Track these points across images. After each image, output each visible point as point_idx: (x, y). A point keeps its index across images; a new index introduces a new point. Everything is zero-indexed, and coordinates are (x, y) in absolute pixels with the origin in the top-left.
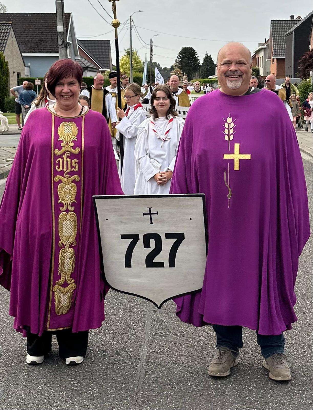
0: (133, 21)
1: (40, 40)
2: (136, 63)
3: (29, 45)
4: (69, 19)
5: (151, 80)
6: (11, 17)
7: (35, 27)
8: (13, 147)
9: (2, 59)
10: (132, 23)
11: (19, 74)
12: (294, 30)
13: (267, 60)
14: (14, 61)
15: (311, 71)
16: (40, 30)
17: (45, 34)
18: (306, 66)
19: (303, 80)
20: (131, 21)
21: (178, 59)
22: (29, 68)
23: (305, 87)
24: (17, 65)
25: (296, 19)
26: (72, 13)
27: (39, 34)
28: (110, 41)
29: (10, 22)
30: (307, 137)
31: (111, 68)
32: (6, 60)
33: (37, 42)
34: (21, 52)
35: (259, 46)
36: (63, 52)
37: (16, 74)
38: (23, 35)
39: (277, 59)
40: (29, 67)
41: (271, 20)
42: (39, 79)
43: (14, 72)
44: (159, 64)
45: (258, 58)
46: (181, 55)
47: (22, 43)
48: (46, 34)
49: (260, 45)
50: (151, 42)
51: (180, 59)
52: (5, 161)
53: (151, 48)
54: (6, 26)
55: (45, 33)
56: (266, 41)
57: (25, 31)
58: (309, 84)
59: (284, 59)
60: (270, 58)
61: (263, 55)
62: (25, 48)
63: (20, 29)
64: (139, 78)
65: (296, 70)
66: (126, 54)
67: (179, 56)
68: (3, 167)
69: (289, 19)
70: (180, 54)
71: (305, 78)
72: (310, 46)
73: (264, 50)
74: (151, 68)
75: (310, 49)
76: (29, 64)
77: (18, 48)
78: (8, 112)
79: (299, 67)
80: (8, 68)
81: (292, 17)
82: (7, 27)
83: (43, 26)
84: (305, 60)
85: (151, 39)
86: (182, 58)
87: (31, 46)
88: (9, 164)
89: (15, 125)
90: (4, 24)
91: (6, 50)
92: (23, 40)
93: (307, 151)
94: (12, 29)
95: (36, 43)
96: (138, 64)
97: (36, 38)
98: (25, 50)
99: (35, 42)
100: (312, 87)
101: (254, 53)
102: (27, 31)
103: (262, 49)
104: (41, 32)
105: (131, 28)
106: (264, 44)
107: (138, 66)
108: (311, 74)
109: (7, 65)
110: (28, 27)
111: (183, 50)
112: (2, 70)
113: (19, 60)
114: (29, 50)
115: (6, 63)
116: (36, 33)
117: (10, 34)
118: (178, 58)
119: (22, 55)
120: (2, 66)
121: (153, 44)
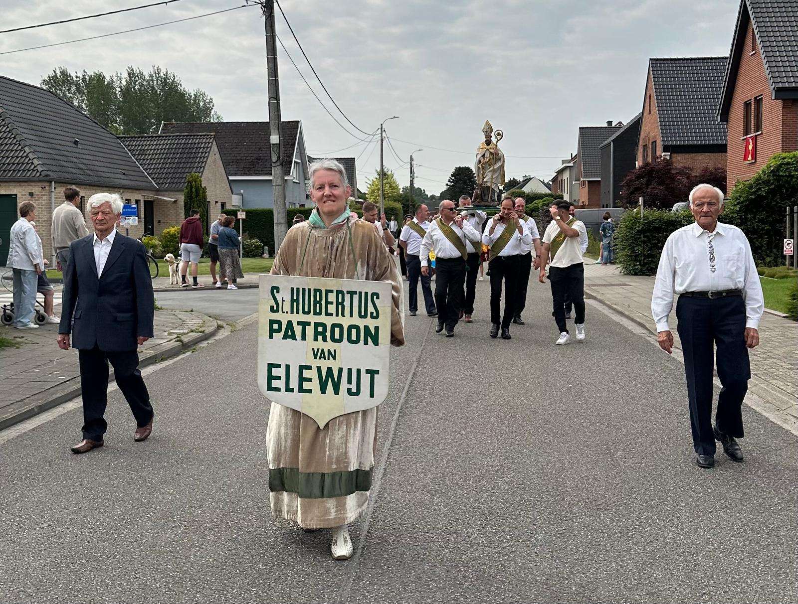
0: (384, 131)
1: (257, 159)
2: (391, 189)
3: (242, 165)
4: (297, 129)
5: (411, 212)
6: (219, 128)
7: (251, 141)
8: (190, 310)
9: (198, 184)
10: (384, 134)
11: (223, 205)
12: (613, 141)
13: (574, 183)
14: (218, 186)
15: (640, 196)
16: (258, 145)
17: (264, 150)
18: (631, 189)
19: (629, 209)
20: (382, 130)
21: (449, 183)
22: (241, 197)
23: (632, 220)
24: (221, 192)
25: (616, 125)
26: (301, 121)
27: (256, 149)
28: (354, 158)
29: (212, 134)
30: (636, 295)
31: (356, 197)
32: (203, 186)
33: (253, 161)
34: (228, 174)
35: (562, 164)
36: (278, 172)
37: (219, 205)
38: (235, 152)
39: (588, 181)
40: (241, 194)
41: (580, 128)
42: (243, 211)
43: (216, 202)
44: (424, 190)
45: (562, 180)
46: (453, 178)
47: (233, 162)
48: (266, 149)
49: (564, 162)
50: (412, 159)
51: (453, 184)
52: (166, 334)
53: (411, 168)
54: (207, 139)
55: (264, 148)
56: (573, 156)
57: (237, 147)
58: (638, 216)
59: (600, 181)
60: (579, 180)
61: (568, 177)
62: (237, 169)
63: (230, 144)
64: (393, 209)
65: (616, 196)
66: (378, 177)
67: (452, 179)
68: (159, 344)
69: (606, 125)
70: (452, 176)
71: (631, 208)
72: (637, 162)
73: (570, 170)
74: (411, 196)
75: (637, 166)
76: (242, 191)
77: (223, 168)
78: (205, 257)
79: (621, 193)
80: (206, 196)
81: (610, 123)
82: (208, 141)
83: (261, 140)
84: (631, 181)
85: (411, 156)
86: (455, 181)
87: (245, 166)
88: (171, 340)
89: (208, 277)
90: (204, 135)
91: (206, 171)
92: (234, 158)
93: (638, 320)
94: (214, 143)
95: (252, 163)
96: (394, 191)
97: (252, 155)
98: (236, 172)
99: (250, 161)
100: (642, 220)
101: (556, 174)
102: (240, 147)
103: (566, 168)
104: (258, 147)
105: (382, 141)
106: (569, 162)
107: (394, 192)
108: (640, 201)
109: (204, 192)
110: (242, 142)
111: (456, 170)
112: (198, 199)
113: (224, 185)
114: (242, 172)
115: (203, 189)
116: (251, 149)
117: (212, 149)
118: (449, 181)
119: (228, 179)
120: (197, 194)
121: (414, 163)
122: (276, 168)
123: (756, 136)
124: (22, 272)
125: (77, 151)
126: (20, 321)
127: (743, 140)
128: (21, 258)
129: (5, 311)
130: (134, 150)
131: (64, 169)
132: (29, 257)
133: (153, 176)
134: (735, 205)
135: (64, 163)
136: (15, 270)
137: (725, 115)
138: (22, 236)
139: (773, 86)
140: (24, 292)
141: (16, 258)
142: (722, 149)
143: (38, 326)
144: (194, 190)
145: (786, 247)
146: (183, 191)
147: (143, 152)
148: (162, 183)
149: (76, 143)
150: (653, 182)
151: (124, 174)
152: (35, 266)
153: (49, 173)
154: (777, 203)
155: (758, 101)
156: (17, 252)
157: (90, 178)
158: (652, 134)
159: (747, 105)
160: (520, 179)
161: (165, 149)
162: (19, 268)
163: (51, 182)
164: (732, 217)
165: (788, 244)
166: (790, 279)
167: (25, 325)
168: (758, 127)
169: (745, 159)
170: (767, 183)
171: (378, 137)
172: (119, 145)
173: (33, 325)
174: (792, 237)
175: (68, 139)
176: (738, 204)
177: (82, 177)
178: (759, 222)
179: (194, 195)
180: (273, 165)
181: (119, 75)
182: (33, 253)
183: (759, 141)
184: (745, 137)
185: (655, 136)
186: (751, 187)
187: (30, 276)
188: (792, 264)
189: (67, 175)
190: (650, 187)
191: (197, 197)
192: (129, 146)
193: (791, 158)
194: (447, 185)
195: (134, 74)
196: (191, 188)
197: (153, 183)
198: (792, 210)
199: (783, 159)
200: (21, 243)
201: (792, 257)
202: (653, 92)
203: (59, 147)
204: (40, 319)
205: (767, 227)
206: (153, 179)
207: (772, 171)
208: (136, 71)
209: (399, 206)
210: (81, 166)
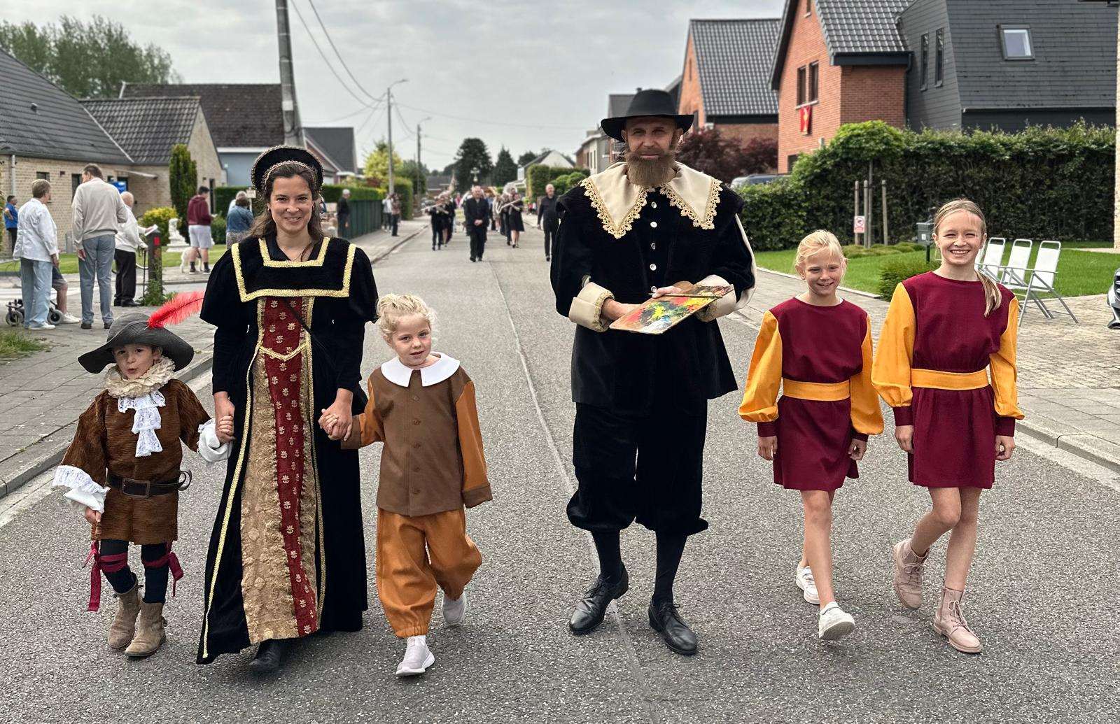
0: (392, 96)
1: (243, 127)
3: (225, 134)
7: (235, 107)
9: (187, 157)
10: (392, 100)
11: (211, 182)
14: (205, 160)
16: (244, 111)
17: (251, 117)
20: (390, 95)
21: (457, 157)
22: (227, 172)
24: (210, 166)
27: (241, 117)
28: (353, 128)
29: (197, 98)
32: (192, 159)
34: (217, 145)
35: (588, 136)
38: (216, 120)
40: (226, 170)
41: (610, 96)
43: (204, 179)
45: (588, 153)
46: (462, 151)
49: (589, 133)
50: (419, 129)
51: (462, 157)
53: (418, 139)
54: (191, 103)
55: (251, 115)
57: (218, 113)
60: (608, 154)
61: (596, 149)
62: (221, 139)
63: (210, 110)
66: (377, 149)
67: (460, 152)
70: (461, 148)
76: (227, 166)
77: (211, 139)
80: (195, 171)
82: (192, 106)
83: (247, 105)
85: (419, 125)
86: (465, 155)
90: (188, 99)
91: (191, 142)
94: (200, 109)
95: (238, 132)
96: (395, 165)
97: (236, 123)
101: (580, 147)
102: (221, 113)
103: (593, 140)
104: (244, 113)
105: (389, 108)
106: (595, 133)
109: (194, 167)
110: (224, 107)
111: (465, 142)
112: (187, 174)
113: (212, 159)
114: (225, 143)
115: (193, 163)
116: (236, 115)
117: (198, 116)
118: (458, 154)
119: (216, 151)
120: (186, 169)
121: (421, 133)
122: (290, 139)
123: (811, 106)
124: (35, 263)
125: (36, 118)
126: (33, 321)
127: (797, 110)
128: (34, 247)
129: (10, 309)
130: (100, 117)
131: (24, 140)
132: (44, 246)
133: (126, 148)
134: (799, 180)
135: (22, 133)
136: (24, 261)
137: (777, 82)
138: (36, 221)
139: (832, 51)
140: (37, 286)
141: (28, 247)
142: (773, 118)
143: (53, 326)
144: (181, 164)
145: (856, 225)
146: (166, 165)
147: (111, 119)
148: (138, 157)
149: (34, 108)
150: (701, 155)
151: (93, 145)
152: (52, 257)
153: (8, 145)
154: (843, 177)
155: (814, 68)
156: (29, 239)
157: (54, 150)
158: (693, 103)
159: (801, 72)
160: (537, 152)
161: (139, 116)
162: (30, 258)
163: (11, 156)
164: (797, 193)
165: (859, 221)
166: (864, 259)
167: (40, 325)
168: (814, 95)
169: (802, 130)
170: (834, 155)
171: (386, 104)
172: (81, 111)
173: (47, 326)
174: (861, 213)
175: (24, 104)
176: (803, 178)
177: (45, 149)
178: (823, 198)
179: (181, 170)
180: (286, 135)
181: (52, 26)
182: (50, 242)
183: (815, 111)
184: (799, 107)
185: (696, 106)
186: (815, 160)
187: (44, 268)
188: (861, 243)
189: (28, 148)
190: (699, 160)
191: (185, 172)
192: (94, 111)
193: (861, 129)
194: (455, 159)
195: (69, 26)
196: (178, 161)
197: (128, 156)
198: (861, 185)
199: (853, 130)
200: (34, 229)
201: (861, 236)
202: (693, 57)
203: (15, 114)
204: (54, 318)
205: (832, 204)
206: (126, 151)
207: (842, 143)
208: (72, 21)
209: (408, 182)
210: (44, 136)
